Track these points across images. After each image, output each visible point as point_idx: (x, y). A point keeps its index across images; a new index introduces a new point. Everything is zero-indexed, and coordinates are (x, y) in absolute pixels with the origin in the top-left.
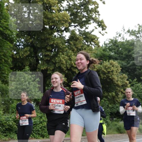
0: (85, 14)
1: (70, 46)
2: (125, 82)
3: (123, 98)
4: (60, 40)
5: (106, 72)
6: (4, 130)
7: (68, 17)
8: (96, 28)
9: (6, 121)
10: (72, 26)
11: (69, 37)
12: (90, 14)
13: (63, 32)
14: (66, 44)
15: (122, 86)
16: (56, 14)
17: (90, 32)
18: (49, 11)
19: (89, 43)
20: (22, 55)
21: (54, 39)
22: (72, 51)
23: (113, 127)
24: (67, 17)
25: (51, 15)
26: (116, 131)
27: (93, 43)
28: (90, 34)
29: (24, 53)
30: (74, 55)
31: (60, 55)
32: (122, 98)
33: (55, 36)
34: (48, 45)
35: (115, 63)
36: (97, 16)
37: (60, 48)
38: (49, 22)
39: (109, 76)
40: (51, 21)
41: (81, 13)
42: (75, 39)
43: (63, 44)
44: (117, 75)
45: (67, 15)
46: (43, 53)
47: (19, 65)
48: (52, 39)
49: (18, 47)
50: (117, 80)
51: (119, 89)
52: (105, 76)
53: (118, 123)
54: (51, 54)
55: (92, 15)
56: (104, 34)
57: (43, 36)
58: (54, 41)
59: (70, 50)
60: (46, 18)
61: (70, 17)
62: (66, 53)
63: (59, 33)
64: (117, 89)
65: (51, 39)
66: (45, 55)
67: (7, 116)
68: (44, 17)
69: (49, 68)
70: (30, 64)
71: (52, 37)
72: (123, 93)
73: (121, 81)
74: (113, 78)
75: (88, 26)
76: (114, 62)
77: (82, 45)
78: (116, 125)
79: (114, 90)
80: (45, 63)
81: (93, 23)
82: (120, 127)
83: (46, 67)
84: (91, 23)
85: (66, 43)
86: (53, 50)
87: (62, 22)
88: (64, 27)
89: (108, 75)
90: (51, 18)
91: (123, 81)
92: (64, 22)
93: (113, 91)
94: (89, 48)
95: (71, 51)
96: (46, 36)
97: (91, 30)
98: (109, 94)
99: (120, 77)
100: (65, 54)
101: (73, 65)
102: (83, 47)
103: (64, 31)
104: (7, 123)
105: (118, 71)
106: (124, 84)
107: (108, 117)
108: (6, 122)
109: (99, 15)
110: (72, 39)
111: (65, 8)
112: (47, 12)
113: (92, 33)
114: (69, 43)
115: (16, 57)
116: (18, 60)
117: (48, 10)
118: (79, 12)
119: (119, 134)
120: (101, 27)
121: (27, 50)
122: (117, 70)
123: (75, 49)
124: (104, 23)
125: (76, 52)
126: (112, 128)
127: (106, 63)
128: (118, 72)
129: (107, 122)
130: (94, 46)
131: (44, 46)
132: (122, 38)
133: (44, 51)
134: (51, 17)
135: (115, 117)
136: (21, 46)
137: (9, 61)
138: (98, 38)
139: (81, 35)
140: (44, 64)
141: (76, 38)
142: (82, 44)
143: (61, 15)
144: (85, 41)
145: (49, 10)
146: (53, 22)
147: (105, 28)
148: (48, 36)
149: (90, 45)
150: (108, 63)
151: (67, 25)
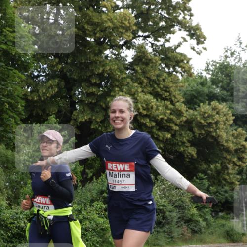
0: (164, 13)
1: (135, 76)
2: (242, 144)
3: (237, 174)
4: (116, 64)
5: (205, 124)
6: (8, 237)
7: (131, 21)
8: (185, 41)
9: (13, 219)
10: (139, 36)
11: (132, 59)
12: (173, 13)
13: (122, 48)
14: (128, 72)
15: (236, 151)
16: (109, 14)
17: (173, 48)
18: (94, 9)
19: (172, 69)
20: (44, 94)
21: (105, 63)
22: (139, 84)
23: (216, 229)
24: (129, 20)
25: (100, 18)
26: (224, 237)
27: (179, 69)
28: (173, 52)
29: (47, 90)
30: (143, 91)
31: (115, 92)
32: (235, 174)
33: (107, 57)
34: (94, 74)
35: (222, 106)
36: (188, 17)
37: (116, 79)
38: (96, 31)
39: (211, 132)
40: (98, 29)
41: (157, 12)
42: (145, 61)
43: (121, 72)
44: (226, 131)
45: (129, 17)
46: (83, 90)
47: (37, 114)
48: (100, 62)
49: (36, 79)
50: (226, 139)
51: (228, 157)
52: (203, 132)
53: (227, 223)
54: (100, 91)
55: (177, 15)
56: (201, 52)
57: (83, 58)
58: (103, 66)
59: (135, 83)
60: (88, 24)
61: (135, 21)
62: (126, 88)
63: (114, 52)
64: (225, 158)
65: (98, 62)
66: (87, 93)
67: (14, 211)
68: (86, 22)
69: (94, 118)
70: (59, 111)
71: (100, 59)
72: (237, 165)
73: (233, 142)
74: (219, 136)
75: (170, 38)
76: (220, 105)
77: (157, 72)
78: (223, 225)
79: (220, 159)
80: (86, 108)
81: (180, 30)
82: (232, 230)
83: (89, 116)
84: (176, 31)
85: (128, 69)
86: (103, 83)
87: (121, 30)
88: (122, 39)
89: (208, 129)
90: (98, 23)
91: (237, 142)
92: (124, 31)
93: (217, 160)
94: (172, 79)
95: (136, 85)
96: (88, 56)
97: (177, 44)
98: (210, 166)
99: (231, 133)
100: (124, 90)
101: (141, 110)
102: (160, 77)
103: (124, 48)
104: (14, 223)
105: (228, 123)
106: (239, 147)
107: (207, 210)
108: (12, 221)
109: (191, 15)
110: (139, 63)
111: (125, 3)
112: (92, 12)
113: (178, 51)
114: (133, 69)
115: (33, 98)
116: (35, 104)
117: (93, 7)
118: (153, 9)
119: (229, 242)
120: (194, 37)
121: (52, 84)
122: (227, 119)
123: (145, 81)
124: (200, 30)
125: (147, 85)
126: (216, 231)
127: (205, 108)
128: (228, 125)
129: (207, 219)
130: (180, 75)
131: (85, 77)
132: (236, 58)
133: (86, 86)
134: (100, 21)
135: (221, 211)
136: (41, 78)
137: (19, 106)
138: (190, 59)
139: (157, 54)
140: (84, 110)
141: (146, 59)
142: (159, 72)
143: (118, 17)
144: (163, 66)
145: (96, 7)
146: (104, 30)
147: (203, 40)
148: (92, 57)
149: (174, 73)
150: (208, 107)
151: (129, 36)
